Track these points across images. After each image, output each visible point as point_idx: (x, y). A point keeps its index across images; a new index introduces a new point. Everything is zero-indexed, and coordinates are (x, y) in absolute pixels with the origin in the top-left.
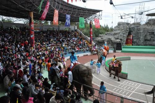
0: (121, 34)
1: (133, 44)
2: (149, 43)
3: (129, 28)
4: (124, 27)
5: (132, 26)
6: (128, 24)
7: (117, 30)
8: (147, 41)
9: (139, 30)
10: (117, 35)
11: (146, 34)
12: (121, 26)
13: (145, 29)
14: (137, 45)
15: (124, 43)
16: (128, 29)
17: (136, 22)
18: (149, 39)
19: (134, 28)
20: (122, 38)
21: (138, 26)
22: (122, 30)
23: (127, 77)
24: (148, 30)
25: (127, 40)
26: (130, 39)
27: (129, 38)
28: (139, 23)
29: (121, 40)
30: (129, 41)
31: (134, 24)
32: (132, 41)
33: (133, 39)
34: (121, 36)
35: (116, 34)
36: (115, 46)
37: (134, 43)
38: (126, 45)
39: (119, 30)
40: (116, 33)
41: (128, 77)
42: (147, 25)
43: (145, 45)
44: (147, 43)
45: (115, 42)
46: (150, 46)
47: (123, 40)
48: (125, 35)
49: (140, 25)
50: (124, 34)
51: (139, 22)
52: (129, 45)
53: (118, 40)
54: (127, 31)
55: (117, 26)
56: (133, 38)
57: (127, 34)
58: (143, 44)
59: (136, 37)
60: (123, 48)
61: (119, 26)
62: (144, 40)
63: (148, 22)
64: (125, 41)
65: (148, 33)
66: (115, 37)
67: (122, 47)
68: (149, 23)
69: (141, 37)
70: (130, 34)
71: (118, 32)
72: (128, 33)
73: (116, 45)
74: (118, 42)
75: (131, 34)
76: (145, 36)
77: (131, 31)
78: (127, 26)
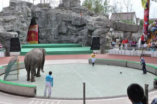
0: (17, 22)
1: (40, 40)
2: (66, 39)
3: (33, 13)
4: (23, 9)
5: (38, 9)
6: (29, 5)
7: (9, 13)
8: (62, 36)
9: (48, 16)
10: (10, 23)
11: (59, 23)
12: (17, 7)
13: (58, 15)
14: (46, 43)
15: (25, 38)
16: (30, 14)
17: (43, 3)
18: (66, 32)
19: (40, 12)
20: (21, 31)
21: (46, 10)
22: (20, 14)
23: (35, 93)
24: (63, 16)
25: (29, 33)
26: (34, 32)
27: (33, 30)
28: (49, 4)
29: (19, 32)
30: (33, 35)
31: (40, 5)
32: (39, 36)
33: (39, 32)
34: (18, 25)
35: (8, 22)
36: (8, 44)
37: (43, 39)
38: (29, 43)
39: (13, 14)
40: (7, 20)
41: (37, 92)
42: (61, 9)
43: (59, 42)
44: (63, 39)
45: (6, 37)
46: (67, 43)
47: (22, 34)
48: (25, 25)
49: (50, 7)
50: (23, 22)
52: (32, 42)
53: (12, 33)
54: (29, 16)
55: (9, 8)
56: (40, 29)
57: (29, 23)
58: (56, 40)
59: (45, 29)
60: (24, 47)
61: (13, 7)
62: (56, 34)
63: (63, 4)
64: (26, 35)
65: (64, 23)
66: (6, 27)
67: (21, 46)
68: (63, 6)
69: (53, 29)
70: (33, 23)
72: (30, 21)
73: (9, 42)
74: (14, 37)
75: (36, 24)
76: (59, 26)
77: (36, 18)
78: (29, 9)
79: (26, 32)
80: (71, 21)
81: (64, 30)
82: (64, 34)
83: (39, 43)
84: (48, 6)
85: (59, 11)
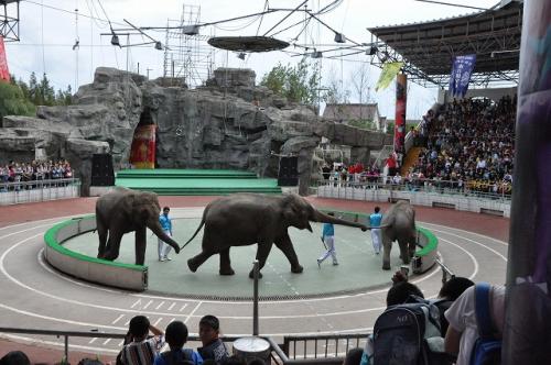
0: (108, 117)
1: (160, 162)
2: (220, 160)
3: (145, 98)
4: (122, 88)
5: (157, 90)
6: (139, 79)
7: (93, 98)
8: (210, 152)
9: (180, 106)
10: (92, 121)
11: (206, 123)
12: (111, 84)
13: (204, 105)
14: (174, 168)
15: (125, 156)
16: (139, 101)
17: (169, 75)
18: (219, 144)
19: (162, 97)
20: (117, 139)
21: (176, 92)
22: (115, 101)
23: (146, 282)
24: (214, 107)
25: (136, 144)
26: (147, 142)
27: (146, 136)
28: (183, 79)
29: (111, 142)
30: (144, 148)
31: (162, 81)
32: (157, 150)
33: (158, 141)
34: (110, 125)
35: (89, 117)
36: (86, 167)
37: (165, 158)
38: (133, 166)
39: (100, 101)
40: (87, 114)
41: (150, 281)
42: (212, 90)
43: (204, 167)
44: (213, 160)
45: (84, 152)
46: (221, 169)
47: (118, 146)
48: (127, 125)
49: (186, 86)
50: (122, 119)
51: (182, 74)
52: (142, 164)
53: (96, 143)
54: (136, 106)
55: (92, 85)
56: (160, 136)
57: (136, 120)
58: (196, 162)
59: (171, 134)
60: (121, 176)
61: (102, 85)
62: (198, 146)
63: (214, 80)
64: (129, 148)
65: (216, 122)
66: (84, 128)
67: (115, 174)
68: (216, 84)
69: (191, 136)
70: (145, 121)
71: (99, 110)
72: (139, 116)
73: (90, 165)
74: (99, 152)
75: (152, 123)
76: (204, 130)
77: (153, 110)
78: (137, 88)
79: (128, 142)
80: (232, 119)
81: (217, 139)
82: (215, 148)
83: (157, 167)
84: (179, 82)
85: (206, 95)
